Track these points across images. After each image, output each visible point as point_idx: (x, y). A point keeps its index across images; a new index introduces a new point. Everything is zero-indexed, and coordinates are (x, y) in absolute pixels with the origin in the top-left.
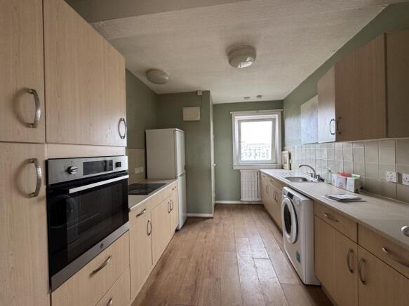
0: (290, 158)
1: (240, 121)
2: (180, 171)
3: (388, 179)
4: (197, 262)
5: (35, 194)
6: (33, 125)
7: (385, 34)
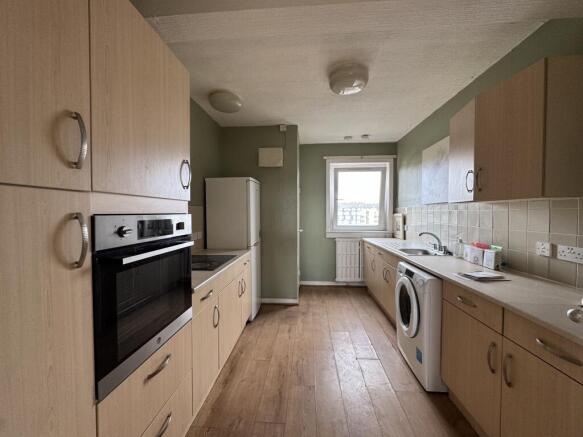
0: (404, 223)
1: (337, 170)
2: (253, 238)
3: (538, 252)
4: (280, 366)
5: (79, 264)
6: (77, 165)
7: (546, 60)
